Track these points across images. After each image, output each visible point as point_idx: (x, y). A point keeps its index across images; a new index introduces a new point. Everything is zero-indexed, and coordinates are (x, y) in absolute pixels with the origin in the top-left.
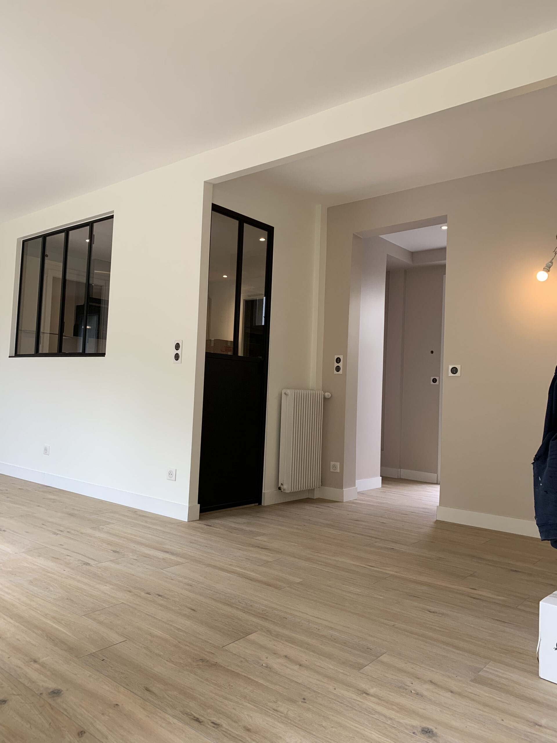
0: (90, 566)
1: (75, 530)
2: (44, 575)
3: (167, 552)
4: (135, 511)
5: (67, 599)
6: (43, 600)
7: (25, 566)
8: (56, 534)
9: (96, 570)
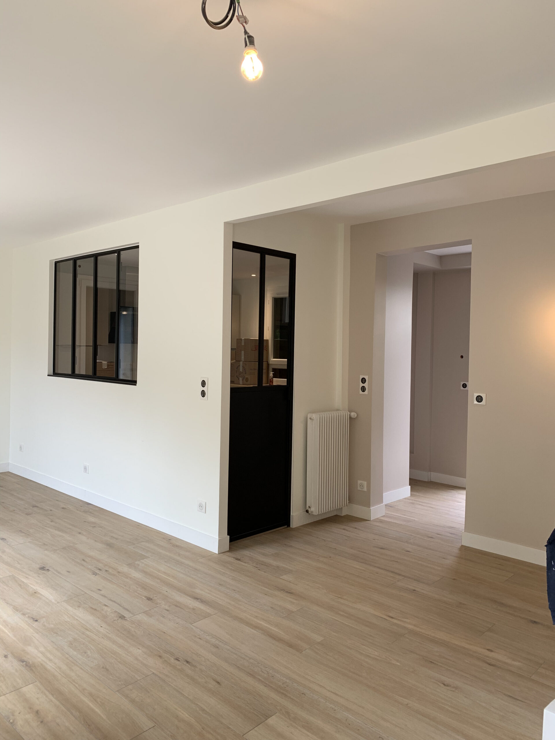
0: (125, 619)
1: (112, 568)
2: (83, 633)
3: (197, 599)
4: (170, 539)
5: (103, 667)
6: (81, 668)
7: (66, 621)
8: (95, 574)
9: (130, 626)
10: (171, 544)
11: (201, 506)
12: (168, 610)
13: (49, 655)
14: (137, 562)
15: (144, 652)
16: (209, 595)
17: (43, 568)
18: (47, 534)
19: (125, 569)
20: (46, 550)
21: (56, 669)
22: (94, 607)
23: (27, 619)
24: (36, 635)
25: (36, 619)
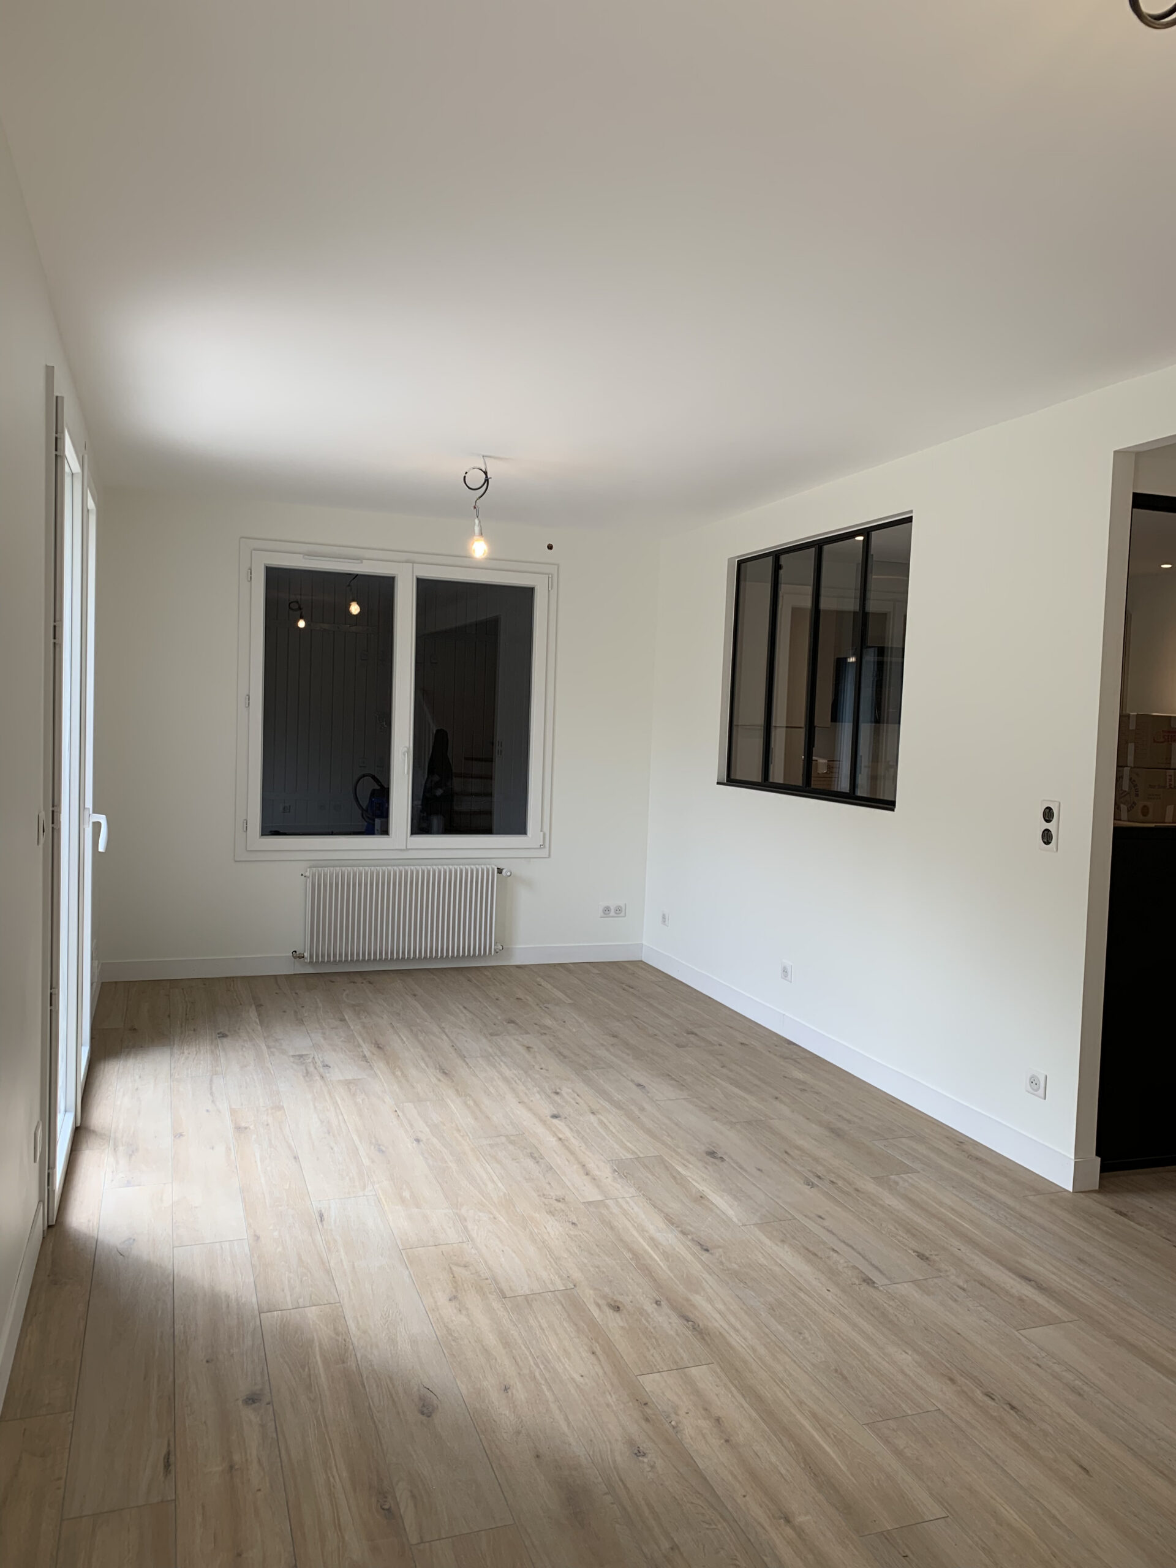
0: (875, 1287)
1: (844, 1179)
2: (794, 1295)
3: (1028, 1279)
4: (962, 1141)
5: (836, 1371)
6: (795, 1362)
7: (760, 1262)
8: (808, 1183)
9: (885, 1303)
10: (963, 1153)
11: (1034, 1083)
12: (964, 1290)
13: (732, 1320)
14: (893, 1177)
15: (916, 1362)
16: (1054, 1277)
17: (712, 1154)
18: (716, 1089)
19: (871, 1187)
20: (716, 1119)
21: (748, 1350)
22: (811, 1249)
23: (689, 1243)
24: (706, 1275)
25: (705, 1248)
